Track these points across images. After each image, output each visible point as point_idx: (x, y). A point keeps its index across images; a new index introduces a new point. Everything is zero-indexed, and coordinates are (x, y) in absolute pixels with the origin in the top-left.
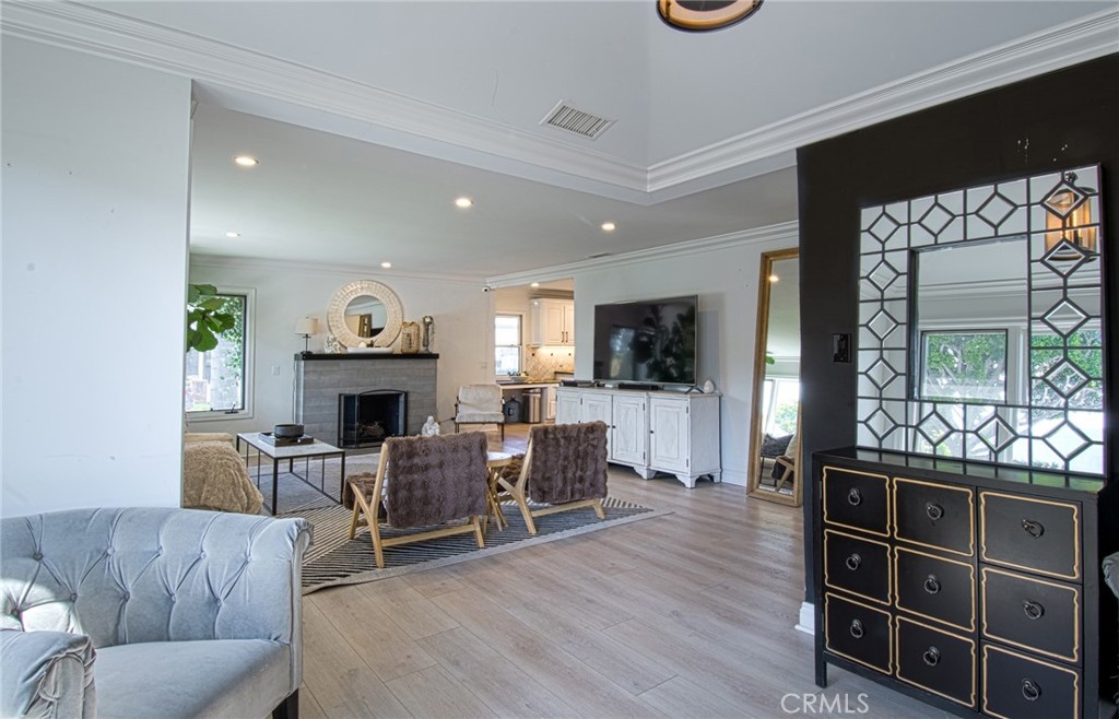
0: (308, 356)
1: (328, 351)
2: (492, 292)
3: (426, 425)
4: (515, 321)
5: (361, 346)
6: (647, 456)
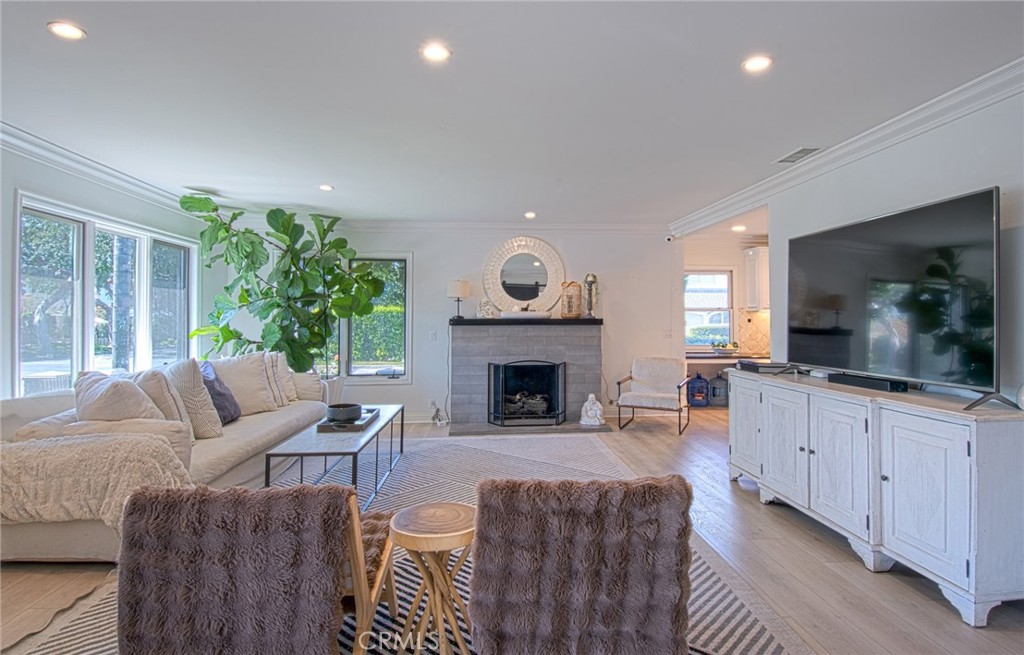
0: (458, 322)
3: (586, 404)
4: (722, 281)
5: (514, 308)
6: (874, 524)
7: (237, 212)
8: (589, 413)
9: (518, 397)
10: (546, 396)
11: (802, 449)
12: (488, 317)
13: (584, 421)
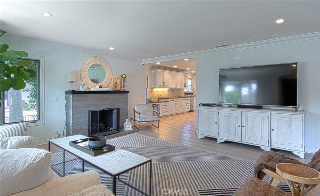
0: (74, 92)
1: (82, 90)
2: (145, 65)
3: (125, 123)
5: (96, 87)
6: (270, 141)
8: (127, 126)
10: (103, 122)
11: (239, 126)
13: (126, 129)
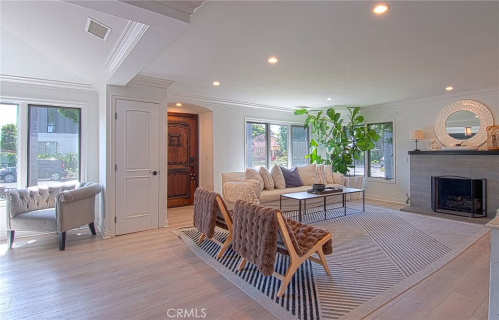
7: (319, 112)
9: (460, 198)
12: (434, 150)
